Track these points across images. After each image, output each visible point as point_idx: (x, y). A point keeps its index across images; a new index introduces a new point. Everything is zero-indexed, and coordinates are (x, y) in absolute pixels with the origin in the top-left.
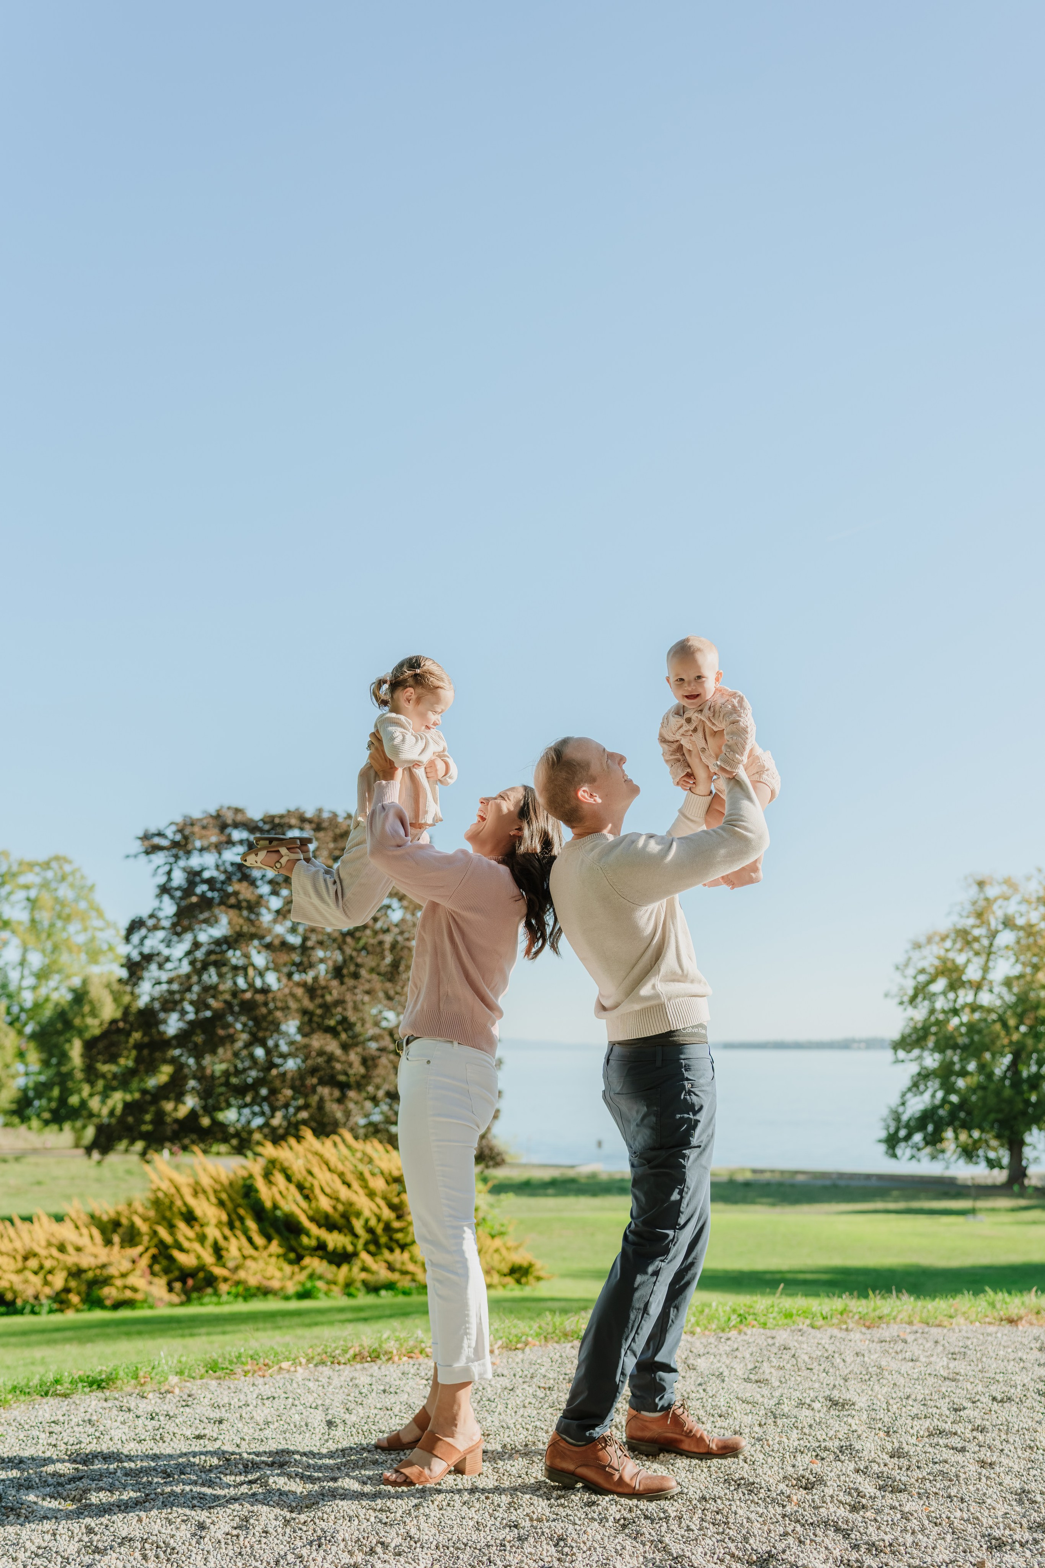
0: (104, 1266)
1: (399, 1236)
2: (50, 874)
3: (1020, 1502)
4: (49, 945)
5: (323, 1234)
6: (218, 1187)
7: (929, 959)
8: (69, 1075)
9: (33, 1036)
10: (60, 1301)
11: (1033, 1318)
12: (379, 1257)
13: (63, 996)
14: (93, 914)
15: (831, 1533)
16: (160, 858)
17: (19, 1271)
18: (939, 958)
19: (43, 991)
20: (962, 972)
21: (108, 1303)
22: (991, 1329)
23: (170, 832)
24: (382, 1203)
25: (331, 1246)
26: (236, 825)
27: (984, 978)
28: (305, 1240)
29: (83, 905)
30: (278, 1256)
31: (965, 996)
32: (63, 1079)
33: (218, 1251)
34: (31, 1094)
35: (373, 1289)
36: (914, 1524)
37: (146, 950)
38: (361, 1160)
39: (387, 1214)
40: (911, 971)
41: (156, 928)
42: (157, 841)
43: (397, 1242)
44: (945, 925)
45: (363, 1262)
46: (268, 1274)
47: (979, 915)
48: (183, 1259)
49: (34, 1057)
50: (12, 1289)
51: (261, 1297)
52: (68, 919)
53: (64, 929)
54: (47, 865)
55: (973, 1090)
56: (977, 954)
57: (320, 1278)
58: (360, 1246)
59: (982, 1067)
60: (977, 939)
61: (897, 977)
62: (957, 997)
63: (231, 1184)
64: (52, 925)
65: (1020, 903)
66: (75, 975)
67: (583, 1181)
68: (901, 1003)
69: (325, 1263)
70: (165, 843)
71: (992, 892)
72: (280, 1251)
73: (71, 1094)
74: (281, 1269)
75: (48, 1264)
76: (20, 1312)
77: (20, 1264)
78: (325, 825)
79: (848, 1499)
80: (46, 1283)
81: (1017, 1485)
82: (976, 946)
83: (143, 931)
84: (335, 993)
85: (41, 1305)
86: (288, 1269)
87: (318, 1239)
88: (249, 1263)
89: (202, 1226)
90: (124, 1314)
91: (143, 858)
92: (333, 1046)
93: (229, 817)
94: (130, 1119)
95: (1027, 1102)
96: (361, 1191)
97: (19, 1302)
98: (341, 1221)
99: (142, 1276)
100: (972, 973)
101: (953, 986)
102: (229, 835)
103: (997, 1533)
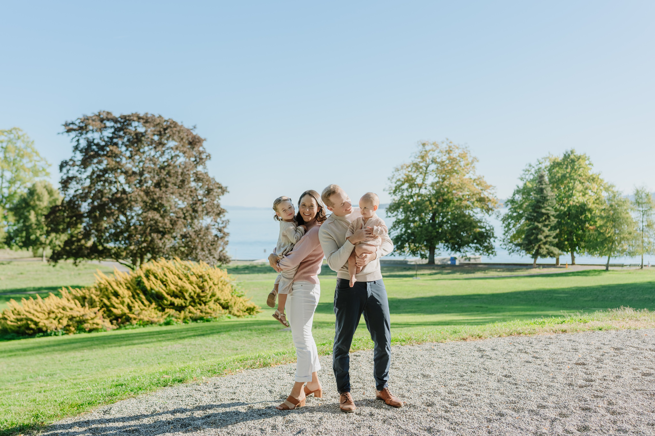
0: (83, 315)
1: (203, 299)
2: (12, 136)
3: (491, 407)
4: (14, 169)
5: (173, 299)
6: (126, 282)
7: (401, 175)
8: (30, 226)
9: (11, 209)
10: (66, 330)
11: (471, 338)
12: (196, 308)
13: (23, 191)
14: (34, 154)
15: (443, 420)
16: (73, 134)
17: (48, 319)
18: (405, 175)
19: (13, 189)
20: (415, 180)
21: (87, 330)
22: (459, 343)
23: (77, 123)
24: (196, 286)
25: (176, 304)
26: (108, 120)
27: (423, 183)
28: (165, 302)
29: (29, 150)
30: (155, 309)
31: (415, 190)
32: (27, 228)
33: (130, 308)
34: (12, 235)
35: (195, 320)
36: (465, 416)
37: (70, 175)
38: (185, 269)
39: (198, 290)
40: (394, 180)
41: (73, 165)
42: (71, 126)
43: (202, 301)
44: (409, 161)
45: (189, 309)
46: (152, 316)
47: (422, 157)
48: (115, 311)
49: (12, 219)
50: (45, 326)
51: (150, 325)
52: (22, 156)
53: (21, 161)
54: (10, 132)
55: (416, 227)
56: (421, 173)
57: (172, 316)
58: (188, 304)
59: (421, 219)
60: (421, 168)
61: (389, 183)
62: (412, 191)
63: (132, 280)
64: (15, 160)
65: (439, 152)
66: (28, 182)
67: (259, 266)
68: (390, 193)
69: (174, 311)
70: (75, 127)
71: (428, 148)
72: (156, 306)
73: (32, 235)
74: (157, 314)
75: (59, 316)
76: (50, 335)
77: (47, 316)
78: (149, 120)
79: (443, 409)
80: (59, 323)
81: (488, 401)
82: (421, 170)
83: (68, 167)
84: (158, 194)
85: (58, 332)
86: (160, 314)
87: (171, 301)
88: (144, 312)
89: (122, 298)
90: (94, 334)
91: (66, 134)
92: (157, 216)
93: (103, 116)
94: (68, 248)
95: (438, 232)
96: (187, 282)
97: (49, 331)
98: (180, 294)
99: (100, 319)
100: (419, 181)
101: (411, 187)
102: (105, 124)
103: (489, 417)
